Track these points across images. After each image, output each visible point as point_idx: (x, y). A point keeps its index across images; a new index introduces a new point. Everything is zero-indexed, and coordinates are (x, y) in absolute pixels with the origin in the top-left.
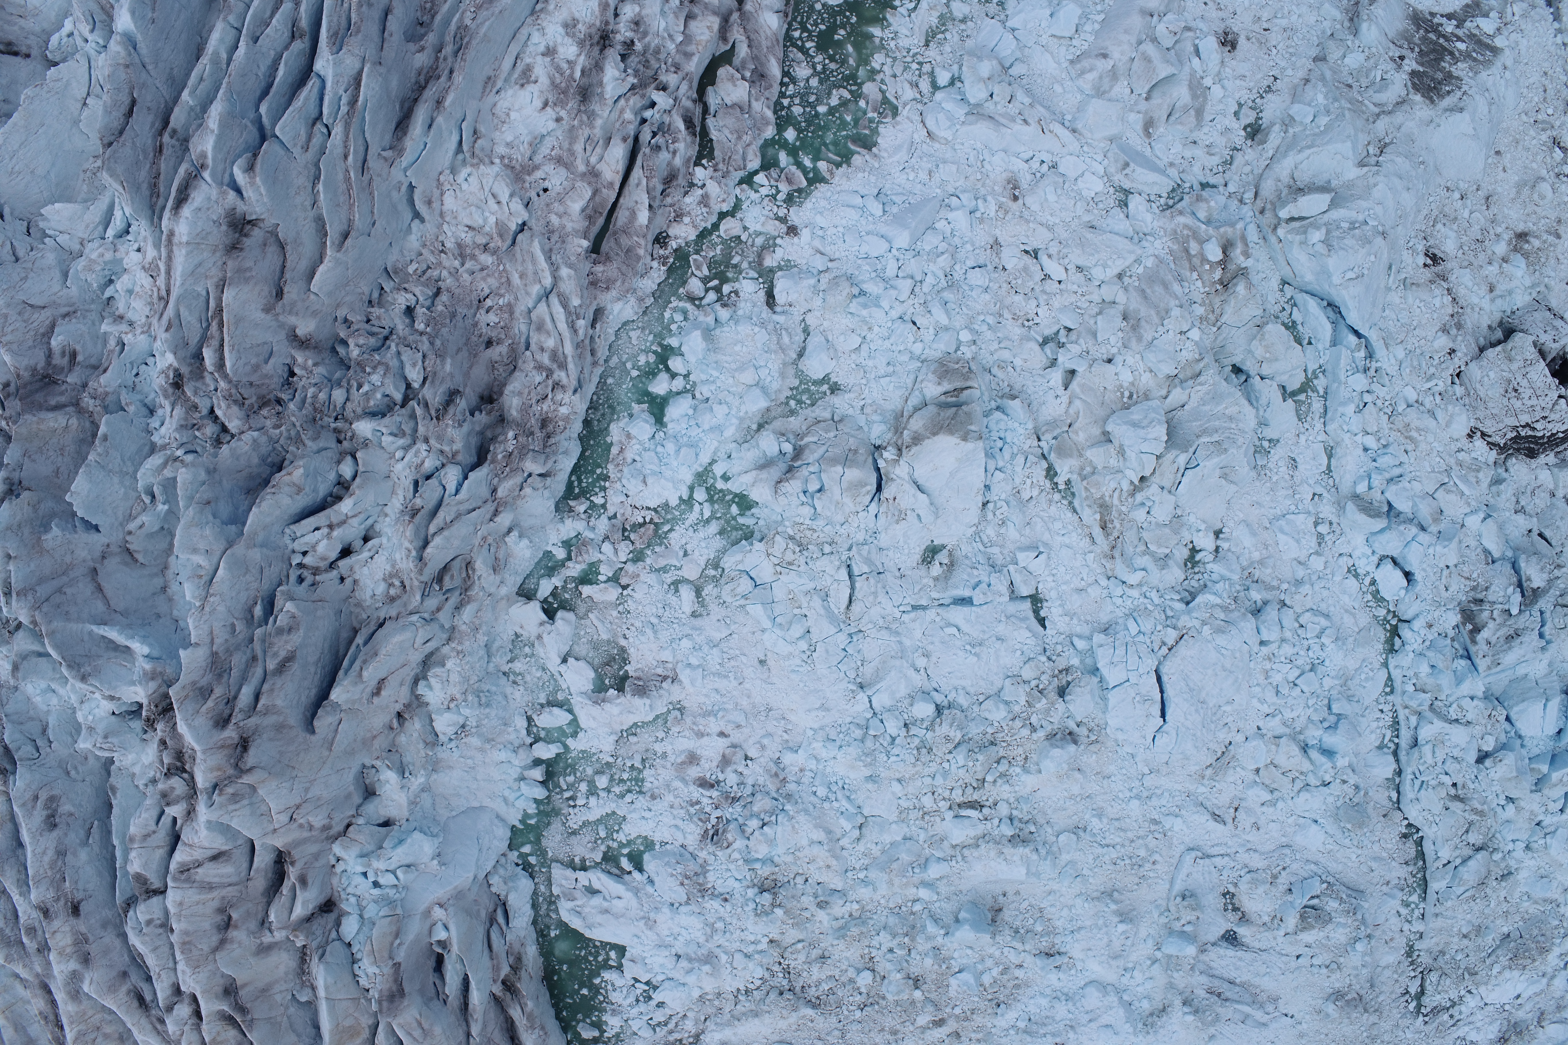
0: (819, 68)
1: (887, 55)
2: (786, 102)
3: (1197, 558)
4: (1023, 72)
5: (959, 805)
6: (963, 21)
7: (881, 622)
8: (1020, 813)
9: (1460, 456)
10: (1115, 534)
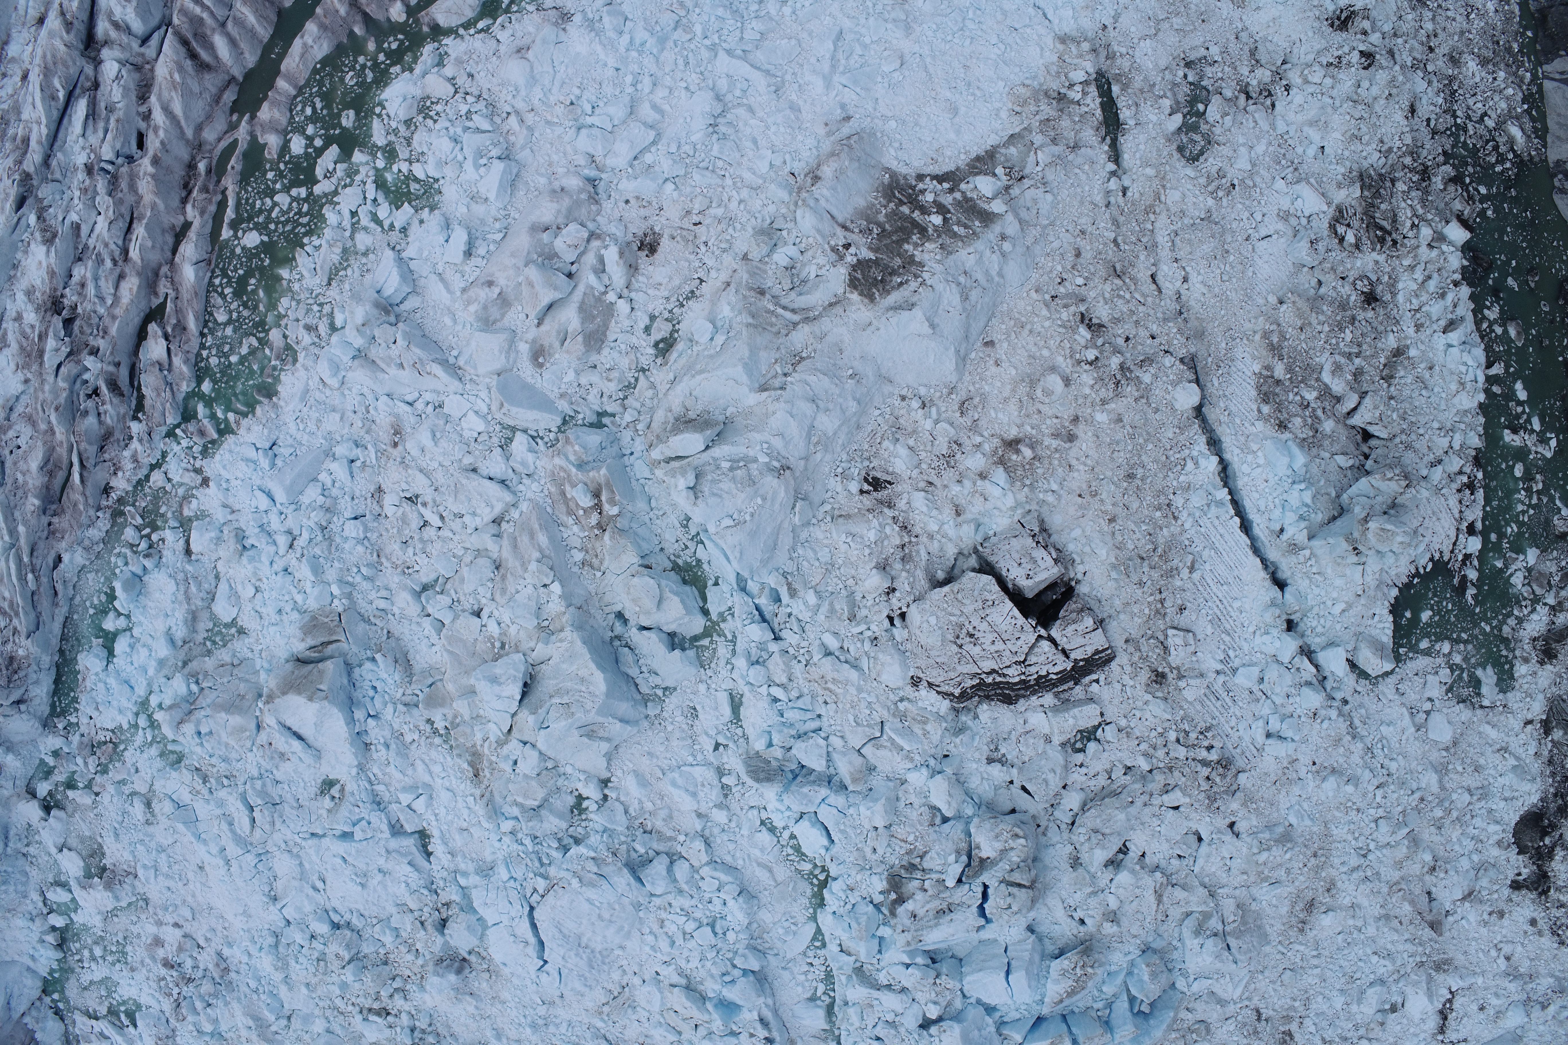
0: (235, 315)
1: (293, 298)
2: (205, 353)
3: (584, 805)
4: (417, 305)
5: (370, 1010)
6: (365, 254)
7: (283, 846)
8: (422, 1024)
9: (902, 706)
10: (486, 782)
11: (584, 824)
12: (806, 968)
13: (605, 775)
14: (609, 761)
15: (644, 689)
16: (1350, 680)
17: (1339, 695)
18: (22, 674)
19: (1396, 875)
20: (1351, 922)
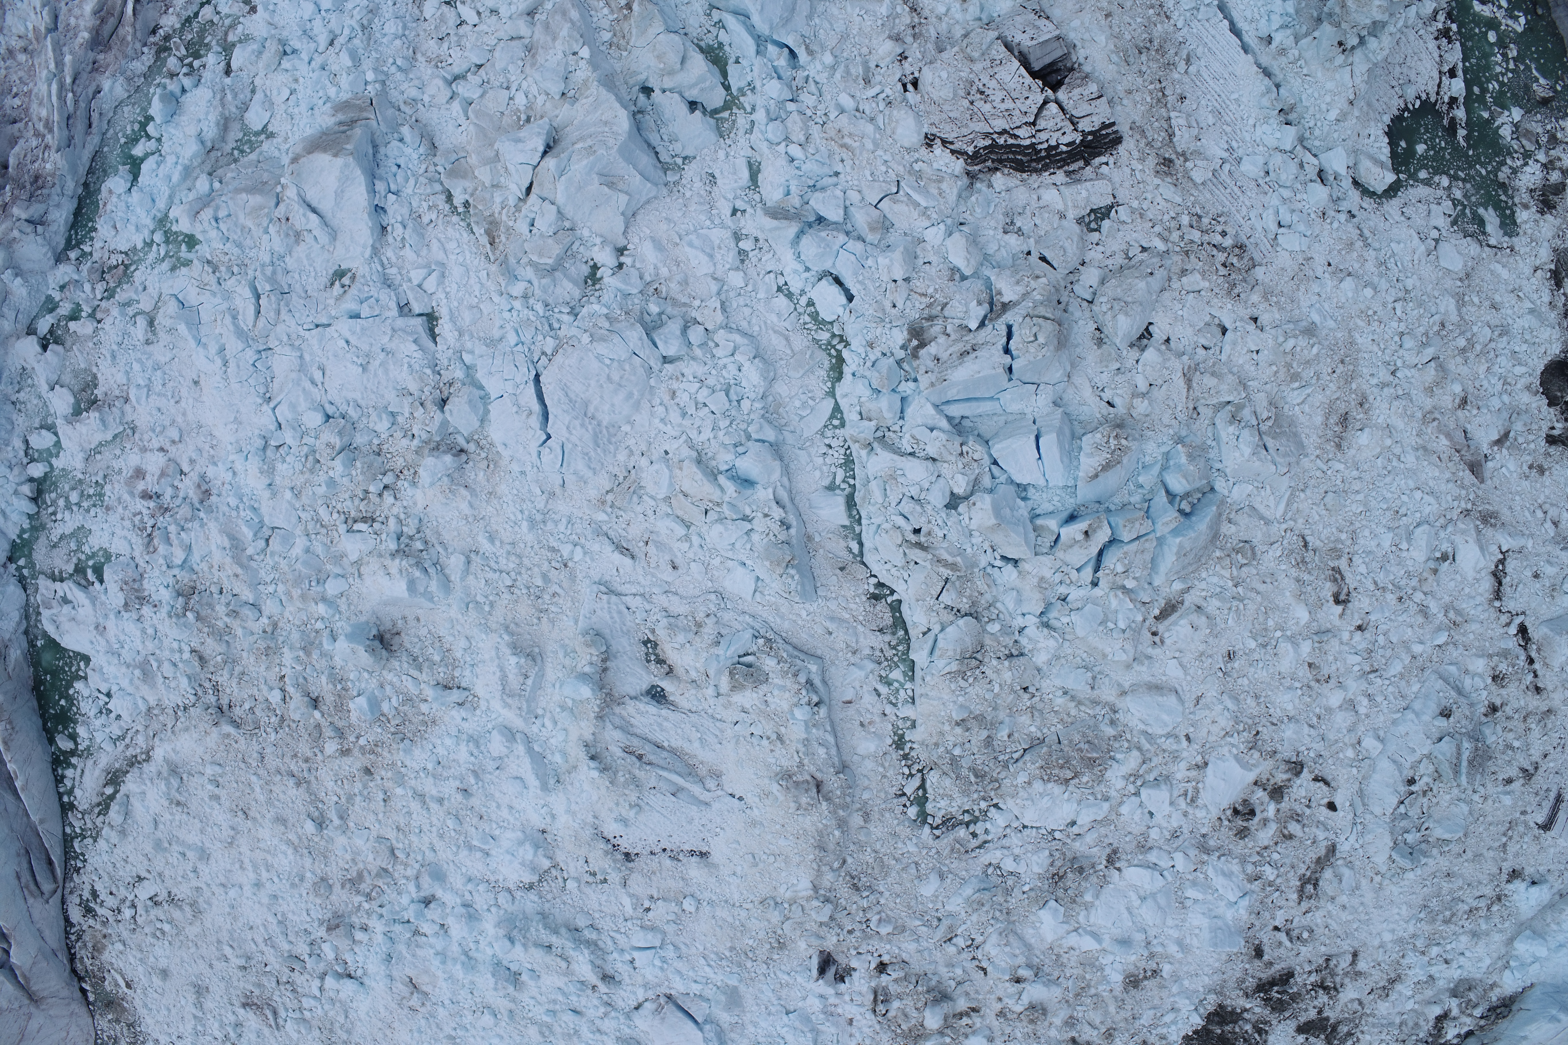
3: (598, 275)
5: (355, 520)
7: (285, 339)
8: (410, 530)
9: (917, 167)
10: (501, 248)
11: (597, 294)
12: (825, 449)
13: (621, 242)
14: (627, 227)
15: (664, 157)
16: (1354, 195)
17: (1345, 206)
18: (45, 191)
19: (1428, 403)
20: (1388, 442)
